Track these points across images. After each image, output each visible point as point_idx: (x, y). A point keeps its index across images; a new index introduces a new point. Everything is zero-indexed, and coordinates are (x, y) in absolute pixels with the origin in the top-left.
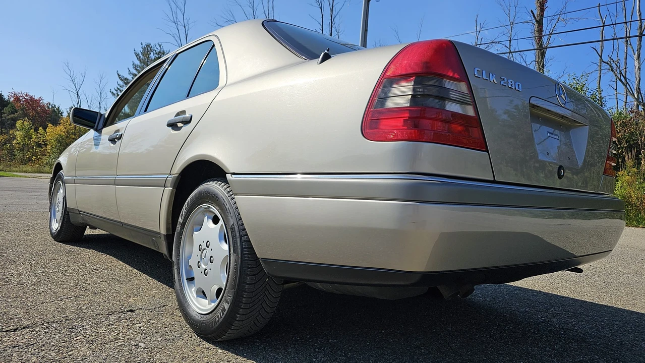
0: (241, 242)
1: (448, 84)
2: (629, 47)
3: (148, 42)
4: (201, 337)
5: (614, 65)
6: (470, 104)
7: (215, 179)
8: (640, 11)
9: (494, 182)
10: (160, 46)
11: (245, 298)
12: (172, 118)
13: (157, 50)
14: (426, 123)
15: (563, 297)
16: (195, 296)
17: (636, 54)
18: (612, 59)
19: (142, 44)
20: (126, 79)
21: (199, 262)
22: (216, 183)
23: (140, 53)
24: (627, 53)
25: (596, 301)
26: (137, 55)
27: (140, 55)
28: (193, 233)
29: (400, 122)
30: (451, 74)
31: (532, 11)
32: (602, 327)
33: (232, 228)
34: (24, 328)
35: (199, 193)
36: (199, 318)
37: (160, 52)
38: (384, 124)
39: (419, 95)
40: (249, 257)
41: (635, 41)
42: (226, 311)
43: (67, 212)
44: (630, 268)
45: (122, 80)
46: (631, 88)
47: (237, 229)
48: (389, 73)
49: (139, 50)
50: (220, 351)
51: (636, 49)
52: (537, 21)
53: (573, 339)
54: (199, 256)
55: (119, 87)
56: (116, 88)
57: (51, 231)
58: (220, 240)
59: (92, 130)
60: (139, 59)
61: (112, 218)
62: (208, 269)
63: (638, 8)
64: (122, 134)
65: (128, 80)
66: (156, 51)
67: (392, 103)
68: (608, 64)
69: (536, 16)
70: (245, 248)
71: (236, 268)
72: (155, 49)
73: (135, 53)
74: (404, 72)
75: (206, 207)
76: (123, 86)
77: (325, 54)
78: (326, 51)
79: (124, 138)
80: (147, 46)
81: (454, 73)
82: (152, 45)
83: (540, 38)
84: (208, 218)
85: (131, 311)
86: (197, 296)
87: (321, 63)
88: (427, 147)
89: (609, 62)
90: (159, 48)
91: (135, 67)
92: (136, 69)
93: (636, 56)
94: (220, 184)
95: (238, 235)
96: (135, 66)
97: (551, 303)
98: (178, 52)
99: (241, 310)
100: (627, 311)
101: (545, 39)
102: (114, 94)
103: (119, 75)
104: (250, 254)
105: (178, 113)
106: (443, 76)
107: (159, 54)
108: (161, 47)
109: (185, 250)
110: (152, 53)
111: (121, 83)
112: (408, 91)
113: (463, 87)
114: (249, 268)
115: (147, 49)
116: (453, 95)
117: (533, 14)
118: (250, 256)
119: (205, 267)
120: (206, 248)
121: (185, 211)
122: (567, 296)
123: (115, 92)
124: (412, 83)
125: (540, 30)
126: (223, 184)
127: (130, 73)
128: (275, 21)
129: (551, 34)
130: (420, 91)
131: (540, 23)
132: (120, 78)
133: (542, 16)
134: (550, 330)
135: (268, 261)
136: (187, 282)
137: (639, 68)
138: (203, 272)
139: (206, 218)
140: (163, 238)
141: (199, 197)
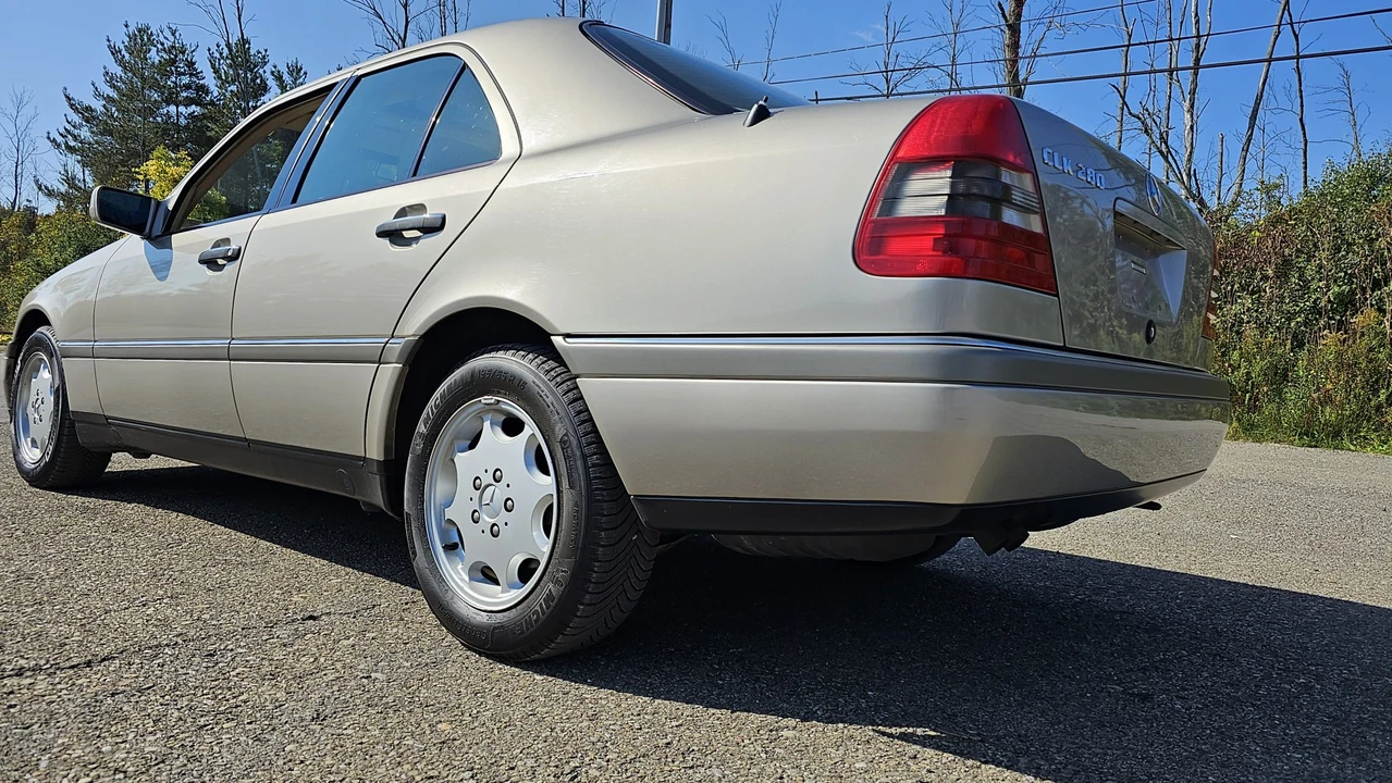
0: (586, 468)
1: (1007, 177)
2: (1175, 85)
3: (142, 22)
4: (488, 657)
5: (1149, 121)
6: (1036, 213)
7: (509, 346)
8: (1196, 15)
9: (1064, 349)
10: (173, 34)
11: (596, 572)
12: (388, 219)
13: (165, 41)
14: (969, 244)
15: (1100, 561)
16: (467, 579)
17: (1188, 101)
18: (1147, 110)
19: (126, 26)
20: (89, 109)
21: (475, 511)
22: (513, 355)
23: (122, 47)
24: (1170, 96)
25: (1155, 565)
26: (115, 52)
27: (124, 52)
28: (454, 454)
29: (928, 242)
30: (1011, 158)
31: (1000, 5)
32: (1179, 606)
33: (562, 442)
34: (104, 660)
35: (473, 374)
36: (483, 618)
37: (173, 47)
38: (897, 246)
39: (962, 195)
40: (603, 495)
41: (1186, 77)
42: (556, 600)
43: (67, 421)
44: (1195, 509)
45: (76, 110)
46: (1178, 169)
47: (574, 443)
48: (901, 154)
49: (120, 40)
50: (538, 677)
51: (1187, 90)
52: (1009, 26)
53: (1139, 628)
54: (476, 500)
55: (69, 127)
56: (62, 131)
57: (19, 465)
58: (527, 465)
59: (136, 238)
60: (121, 62)
61: (220, 432)
62: (502, 525)
63: (1193, 8)
64: (240, 250)
65: (92, 110)
66: (162, 44)
67: (907, 208)
68: (1139, 118)
69: (1007, 15)
70: (595, 478)
71: (576, 515)
72: (162, 39)
73: (109, 46)
74: (935, 153)
75: (493, 401)
76: (81, 125)
77: (760, 106)
78: (761, 102)
79: (247, 257)
80: (139, 31)
81: (1015, 158)
82: (153, 29)
83: (1014, 62)
84: (491, 424)
85: (312, 618)
86: (470, 579)
87: (751, 125)
88: (972, 286)
89: (1141, 116)
90: (172, 39)
91: (111, 80)
92: (113, 86)
93: (1187, 105)
94: (524, 357)
95: (578, 453)
96: (112, 78)
97: (1082, 572)
98: (359, 73)
99: (587, 596)
100: (1212, 580)
101: (1022, 66)
102: (59, 146)
103: (67, 97)
104: (604, 490)
105: (404, 208)
106: (998, 162)
107: (170, 52)
108: (177, 34)
109: (437, 489)
110: (154, 49)
111: (76, 119)
112: (943, 187)
113: (1027, 179)
114: (605, 516)
115: (141, 40)
116: (1017, 196)
117: (1002, 9)
118: (605, 493)
119: (492, 521)
120: (494, 483)
121: (435, 411)
122: (1105, 558)
123: (60, 139)
124: (949, 173)
125: (1015, 45)
126: (531, 356)
127: (98, 94)
128: (602, 23)
129: (1035, 56)
130: (961, 188)
131: (1014, 30)
132: (72, 106)
133: (1018, 16)
134: (1096, 616)
135: (647, 501)
136: (445, 551)
137: (1192, 127)
138: (488, 531)
139: (487, 424)
140: (375, 469)
141: (472, 382)
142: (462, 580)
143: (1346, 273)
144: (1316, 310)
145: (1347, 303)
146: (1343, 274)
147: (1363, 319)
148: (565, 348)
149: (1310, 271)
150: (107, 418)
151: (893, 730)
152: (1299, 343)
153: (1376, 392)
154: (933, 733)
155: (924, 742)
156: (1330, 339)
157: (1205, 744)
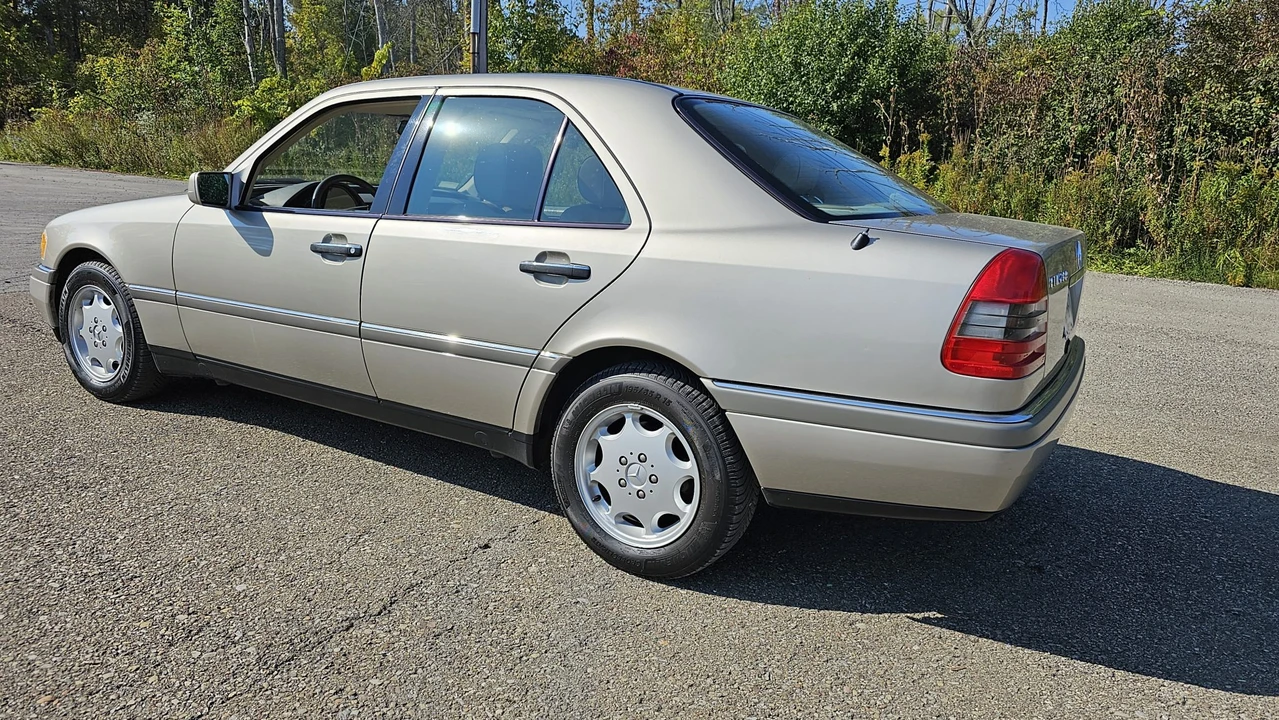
4: (637, 575)
11: (730, 530)
12: (529, 260)
16: (615, 522)
21: (622, 479)
22: (654, 377)
28: (598, 436)
33: (707, 447)
35: (620, 387)
36: (634, 552)
42: (702, 548)
43: (142, 352)
47: (716, 448)
48: (974, 294)
54: (622, 471)
62: (647, 491)
64: (360, 248)
75: (634, 407)
77: (864, 235)
79: (371, 257)
84: (633, 421)
85: (487, 546)
86: (617, 522)
87: (856, 249)
95: (718, 455)
99: (724, 545)
105: (544, 253)
109: (584, 458)
114: (738, 496)
119: (638, 488)
120: (639, 462)
121: (585, 408)
135: (775, 492)
136: (594, 503)
138: (634, 494)
139: (628, 421)
140: (524, 439)
141: (619, 393)
142: (611, 523)
143: (1089, 115)
144: (1065, 149)
145: (1087, 141)
146: (1087, 117)
147: (1101, 159)
148: (713, 390)
149: (1062, 112)
150: (195, 355)
151: (917, 616)
152: (1050, 178)
153: (1103, 220)
154: (940, 616)
155: (937, 623)
156: (1073, 176)
157: (1086, 606)
